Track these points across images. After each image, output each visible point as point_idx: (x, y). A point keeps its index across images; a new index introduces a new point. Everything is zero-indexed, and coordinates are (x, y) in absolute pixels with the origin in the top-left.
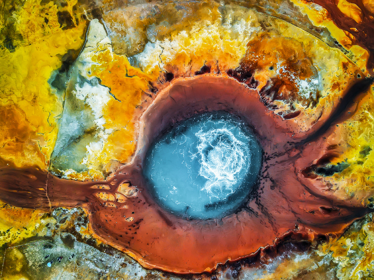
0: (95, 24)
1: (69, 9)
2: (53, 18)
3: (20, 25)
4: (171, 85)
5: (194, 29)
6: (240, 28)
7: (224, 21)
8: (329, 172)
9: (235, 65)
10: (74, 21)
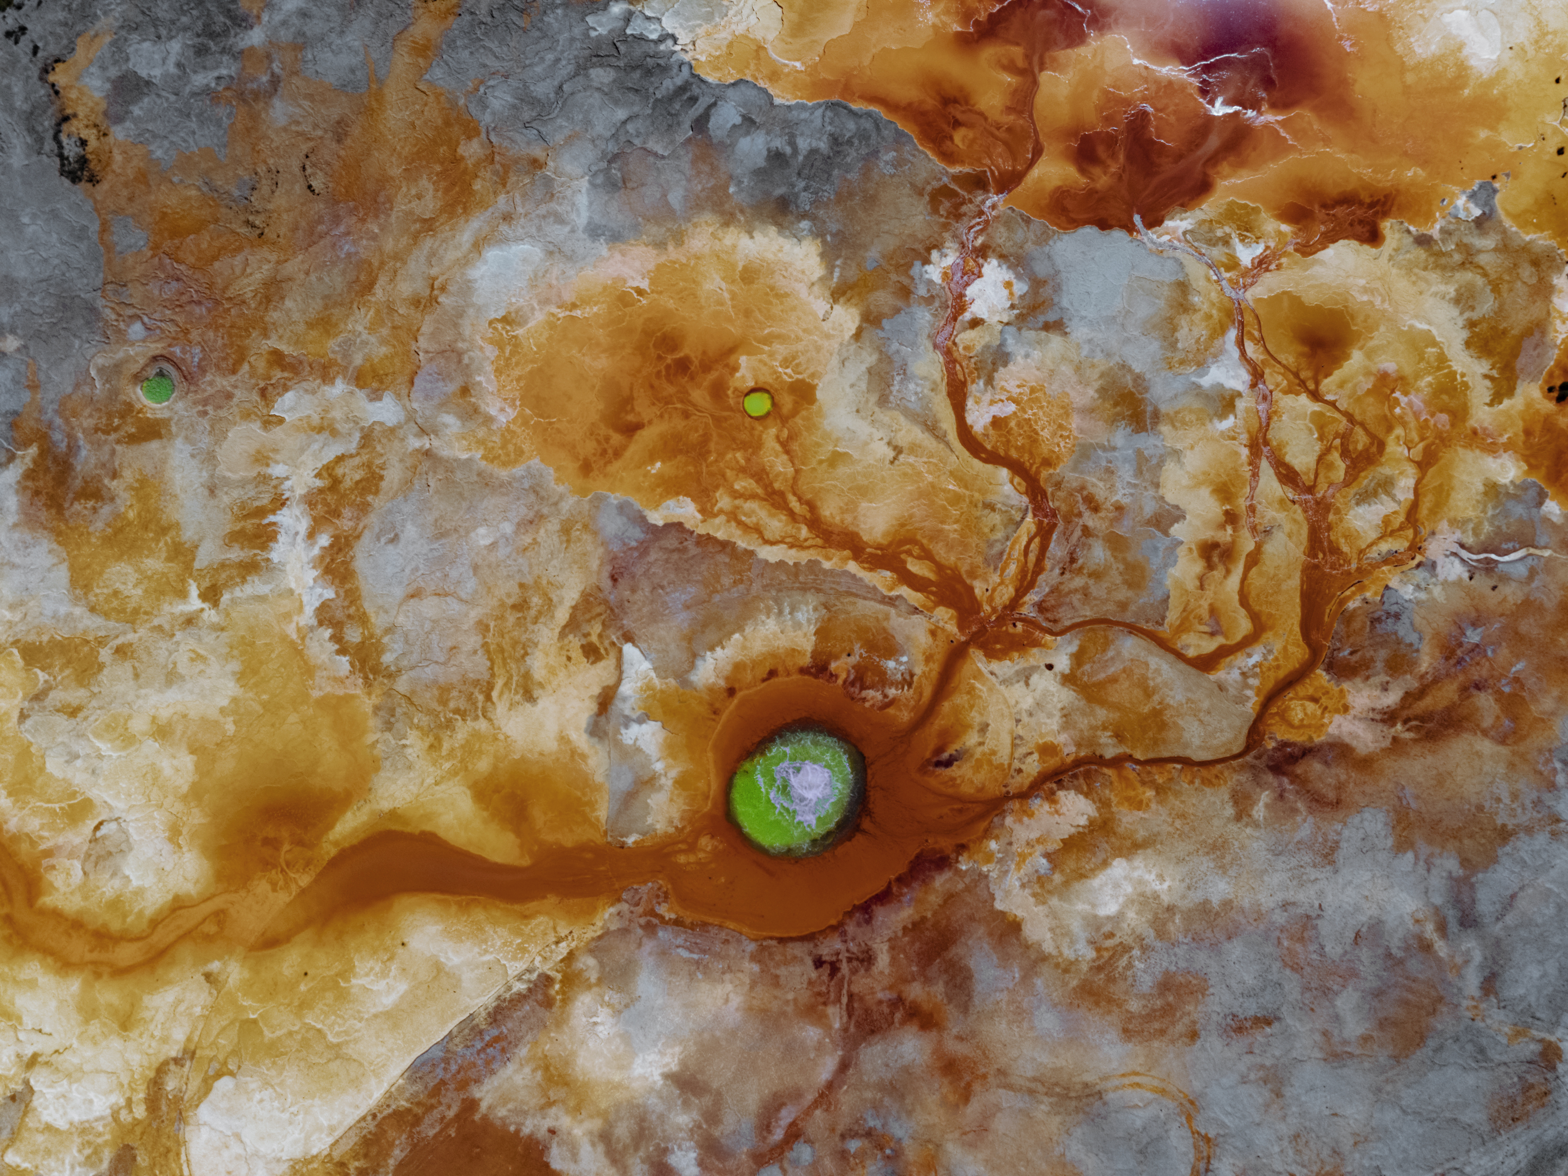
0: (629, 649)
1: (594, 638)
2: (577, 654)
3: (539, 671)
4: (735, 701)
5: (748, 630)
6: (801, 616)
7: (780, 613)
8: (948, 763)
9: (806, 661)
10: (602, 651)
